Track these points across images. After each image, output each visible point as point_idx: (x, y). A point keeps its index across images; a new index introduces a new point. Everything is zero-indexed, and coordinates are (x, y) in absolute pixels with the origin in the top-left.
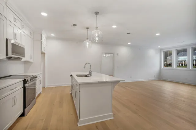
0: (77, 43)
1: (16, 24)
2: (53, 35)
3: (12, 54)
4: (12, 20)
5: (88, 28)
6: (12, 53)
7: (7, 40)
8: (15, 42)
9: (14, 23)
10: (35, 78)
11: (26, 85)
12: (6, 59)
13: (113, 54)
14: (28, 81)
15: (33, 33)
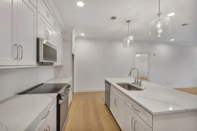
0: (107, 42)
1: (48, 20)
2: (83, 34)
3: (44, 59)
4: (44, 14)
5: (128, 22)
6: (44, 57)
7: (38, 40)
8: (47, 42)
9: (46, 18)
10: (68, 87)
11: (61, 102)
12: (37, 66)
13: (148, 54)
14: (62, 96)
15: (64, 33)
